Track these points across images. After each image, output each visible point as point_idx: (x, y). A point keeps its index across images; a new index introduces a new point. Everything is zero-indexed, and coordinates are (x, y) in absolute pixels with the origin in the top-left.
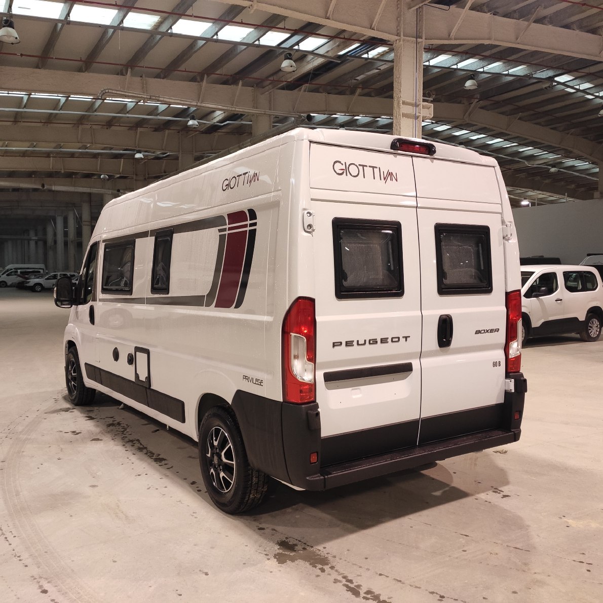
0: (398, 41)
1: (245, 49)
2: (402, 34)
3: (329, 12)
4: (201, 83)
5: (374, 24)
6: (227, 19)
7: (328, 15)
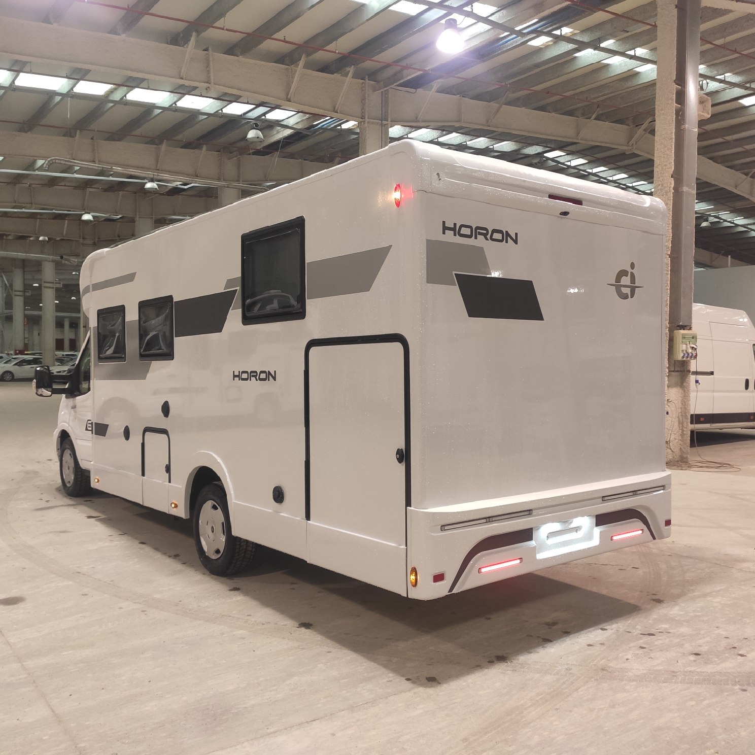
0: (362, 123)
1: (206, 118)
2: (367, 117)
3: (290, 93)
4: (160, 146)
5: (337, 107)
6: (184, 92)
7: (289, 97)
